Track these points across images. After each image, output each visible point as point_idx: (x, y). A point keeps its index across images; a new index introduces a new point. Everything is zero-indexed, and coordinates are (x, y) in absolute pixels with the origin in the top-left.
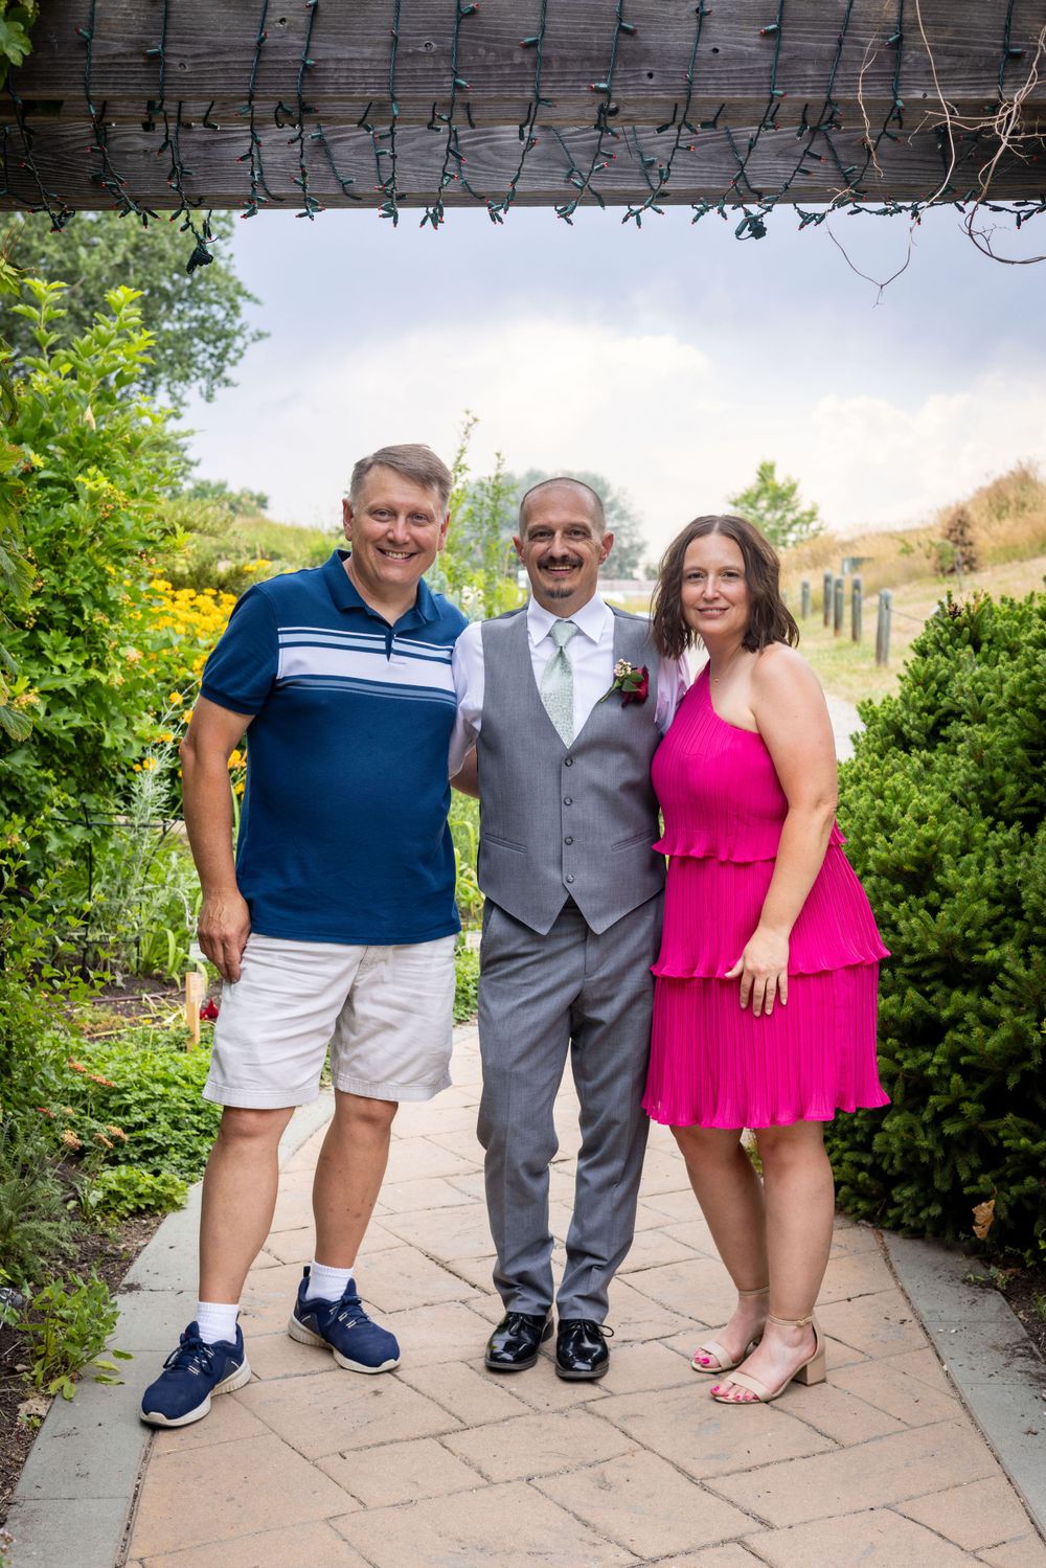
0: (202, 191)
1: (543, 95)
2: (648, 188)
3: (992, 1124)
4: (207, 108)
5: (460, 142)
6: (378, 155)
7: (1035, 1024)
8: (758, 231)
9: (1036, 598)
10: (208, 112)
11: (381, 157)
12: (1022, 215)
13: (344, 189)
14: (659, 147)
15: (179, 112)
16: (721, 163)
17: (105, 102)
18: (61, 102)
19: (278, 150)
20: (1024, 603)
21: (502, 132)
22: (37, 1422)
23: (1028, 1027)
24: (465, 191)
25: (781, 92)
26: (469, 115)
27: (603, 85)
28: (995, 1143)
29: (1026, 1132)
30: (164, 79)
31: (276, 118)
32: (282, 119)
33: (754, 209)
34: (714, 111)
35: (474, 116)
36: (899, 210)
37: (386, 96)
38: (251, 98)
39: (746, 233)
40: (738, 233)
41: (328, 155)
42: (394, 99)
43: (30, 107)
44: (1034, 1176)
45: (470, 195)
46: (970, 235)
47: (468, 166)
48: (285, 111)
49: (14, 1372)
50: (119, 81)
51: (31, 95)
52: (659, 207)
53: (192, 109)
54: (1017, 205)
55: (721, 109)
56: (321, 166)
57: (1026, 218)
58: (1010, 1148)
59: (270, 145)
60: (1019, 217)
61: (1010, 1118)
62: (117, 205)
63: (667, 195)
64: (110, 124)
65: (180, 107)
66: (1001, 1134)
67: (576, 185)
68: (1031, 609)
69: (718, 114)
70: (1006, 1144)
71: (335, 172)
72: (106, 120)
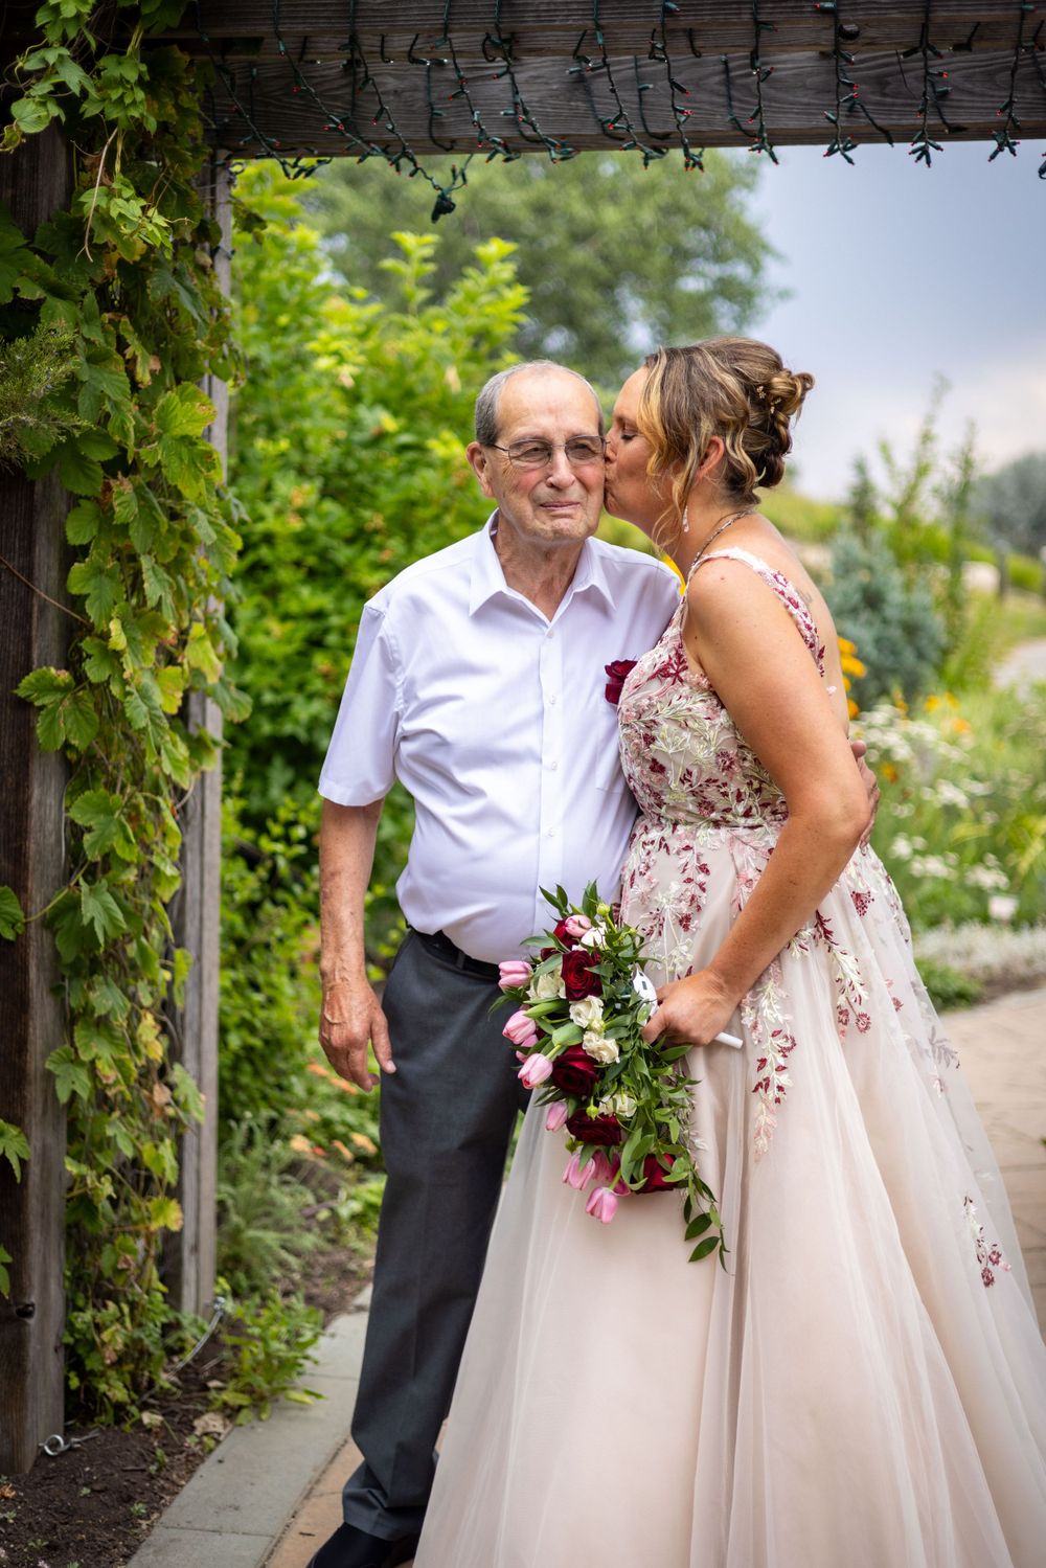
0: (454, 135)
1: (762, 18)
2: (940, 122)
4: (411, 42)
5: (732, 74)
6: (640, 90)
10: (412, 46)
11: (644, 92)
13: (604, 130)
14: (955, 75)
15: (382, 47)
16: (1024, 91)
17: (306, 38)
18: (262, 39)
19: (535, 87)
21: (779, 62)
22: (210, 1443)
24: (735, 129)
25: (1031, 7)
26: (692, 42)
27: (829, 5)
30: (355, 11)
31: (484, 51)
32: (492, 52)
34: (968, 31)
35: (698, 43)
37: (590, 24)
38: (446, 29)
41: (588, 92)
42: (599, 27)
43: (226, 45)
45: (739, 133)
47: (740, 101)
48: (493, 42)
49: (207, 1389)
50: (309, 14)
51: (220, 32)
52: (938, 143)
53: (396, 44)
55: (976, 28)
56: (579, 104)
59: (527, 82)
62: (348, 149)
63: (964, 129)
64: (314, 62)
65: (383, 40)
67: (828, 118)
69: (973, 34)
71: (594, 109)
72: (309, 57)
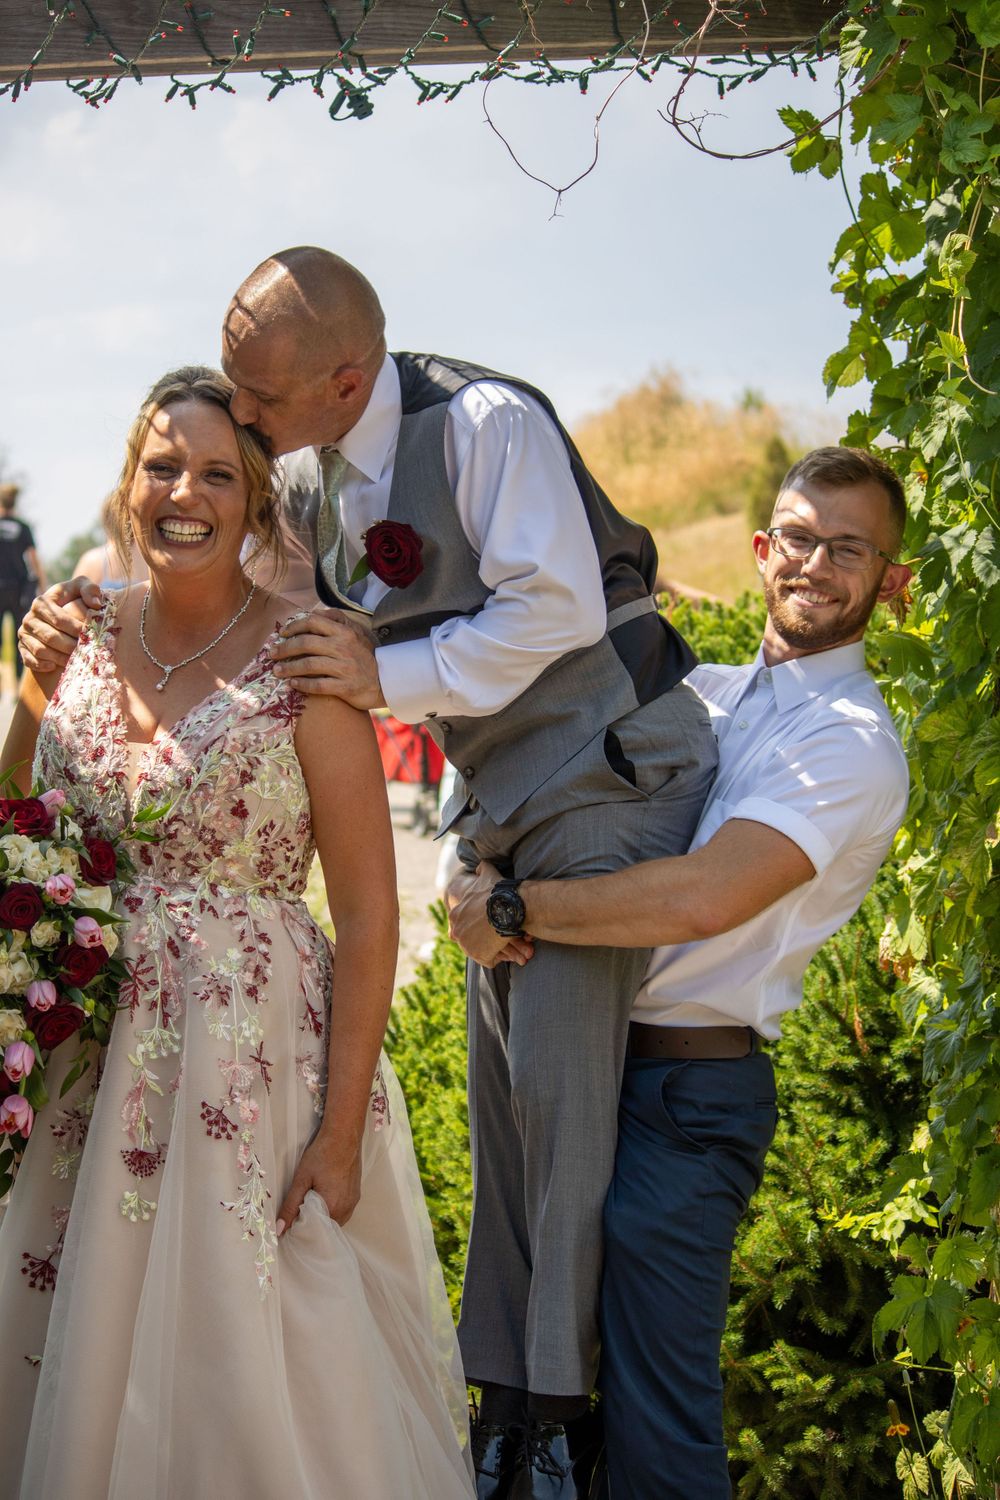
3: (757, 1360)
7: (809, 1212)
8: (362, 107)
9: (751, 600)
12: (727, 82)
20: (736, 610)
23: (800, 1216)
28: (759, 1388)
29: (804, 1366)
33: (357, 78)
36: (557, 77)
39: (345, 110)
40: (334, 110)
44: (818, 1426)
46: (675, 124)
54: (713, 62)
57: (733, 86)
58: (781, 1390)
60: (721, 85)
61: (781, 1347)
66: (767, 1373)
68: (747, 617)
70: (775, 1385)
